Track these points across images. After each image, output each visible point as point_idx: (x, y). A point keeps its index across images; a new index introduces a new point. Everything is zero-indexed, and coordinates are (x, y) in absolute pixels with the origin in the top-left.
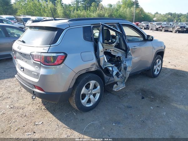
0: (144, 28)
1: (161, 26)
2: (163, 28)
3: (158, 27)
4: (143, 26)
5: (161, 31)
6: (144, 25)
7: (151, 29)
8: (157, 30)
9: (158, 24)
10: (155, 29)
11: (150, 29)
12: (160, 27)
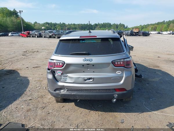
0: (37, 36)
1: (54, 34)
2: (55, 35)
3: (51, 34)
4: (36, 35)
5: (55, 38)
6: (37, 33)
7: (45, 37)
8: (50, 37)
9: (50, 32)
10: (48, 36)
11: (43, 37)
12: (52, 35)
